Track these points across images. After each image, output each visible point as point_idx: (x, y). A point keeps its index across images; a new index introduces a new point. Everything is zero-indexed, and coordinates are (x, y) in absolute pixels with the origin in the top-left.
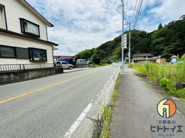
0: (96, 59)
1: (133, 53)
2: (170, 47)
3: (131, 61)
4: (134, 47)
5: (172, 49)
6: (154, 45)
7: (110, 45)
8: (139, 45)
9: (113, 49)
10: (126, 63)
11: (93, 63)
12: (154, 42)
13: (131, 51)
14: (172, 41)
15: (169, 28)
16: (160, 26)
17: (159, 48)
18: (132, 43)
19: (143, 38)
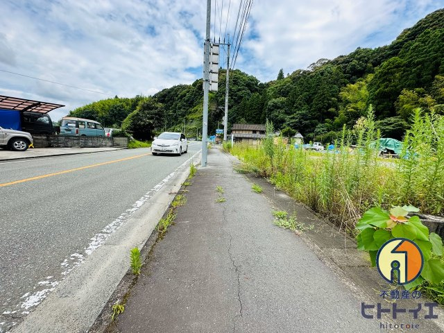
0: (140, 125)
1: (232, 121)
2: (293, 118)
3: (229, 138)
4: (235, 108)
5: (297, 122)
6: (271, 110)
7: (185, 95)
8: (245, 104)
9: (190, 107)
10: (217, 143)
11: (129, 135)
12: (270, 103)
13: (229, 117)
14: (297, 107)
15: (294, 82)
16: (281, 76)
17: (278, 116)
18: (232, 98)
19: (252, 92)
